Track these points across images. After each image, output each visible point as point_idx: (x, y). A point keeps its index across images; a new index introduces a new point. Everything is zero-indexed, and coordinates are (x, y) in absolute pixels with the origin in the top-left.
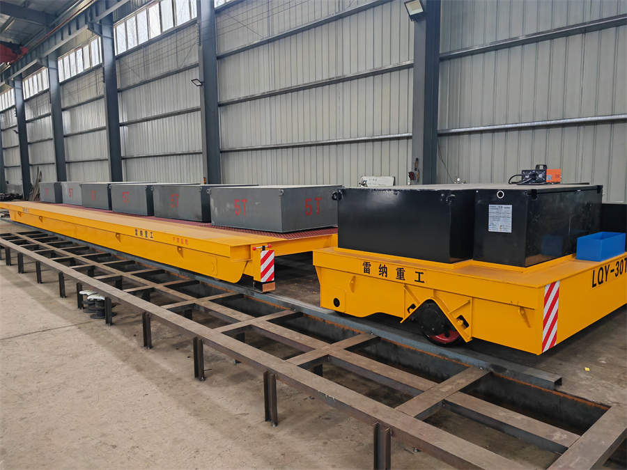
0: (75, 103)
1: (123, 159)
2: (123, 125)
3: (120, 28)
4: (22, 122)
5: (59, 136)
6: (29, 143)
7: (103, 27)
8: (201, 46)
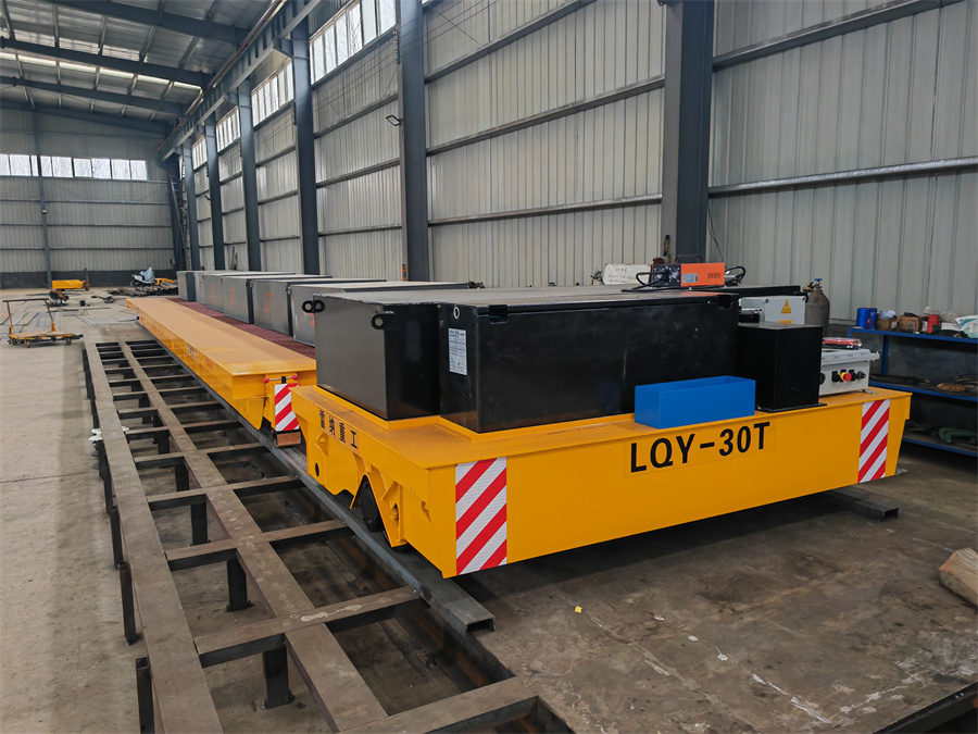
0: (270, 155)
1: (320, 236)
2: (320, 186)
3: (317, 44)
4: (216, 184)
5: (252, 204)
6: (225, 214)
7: (294, 43)
8: (401, 66)
